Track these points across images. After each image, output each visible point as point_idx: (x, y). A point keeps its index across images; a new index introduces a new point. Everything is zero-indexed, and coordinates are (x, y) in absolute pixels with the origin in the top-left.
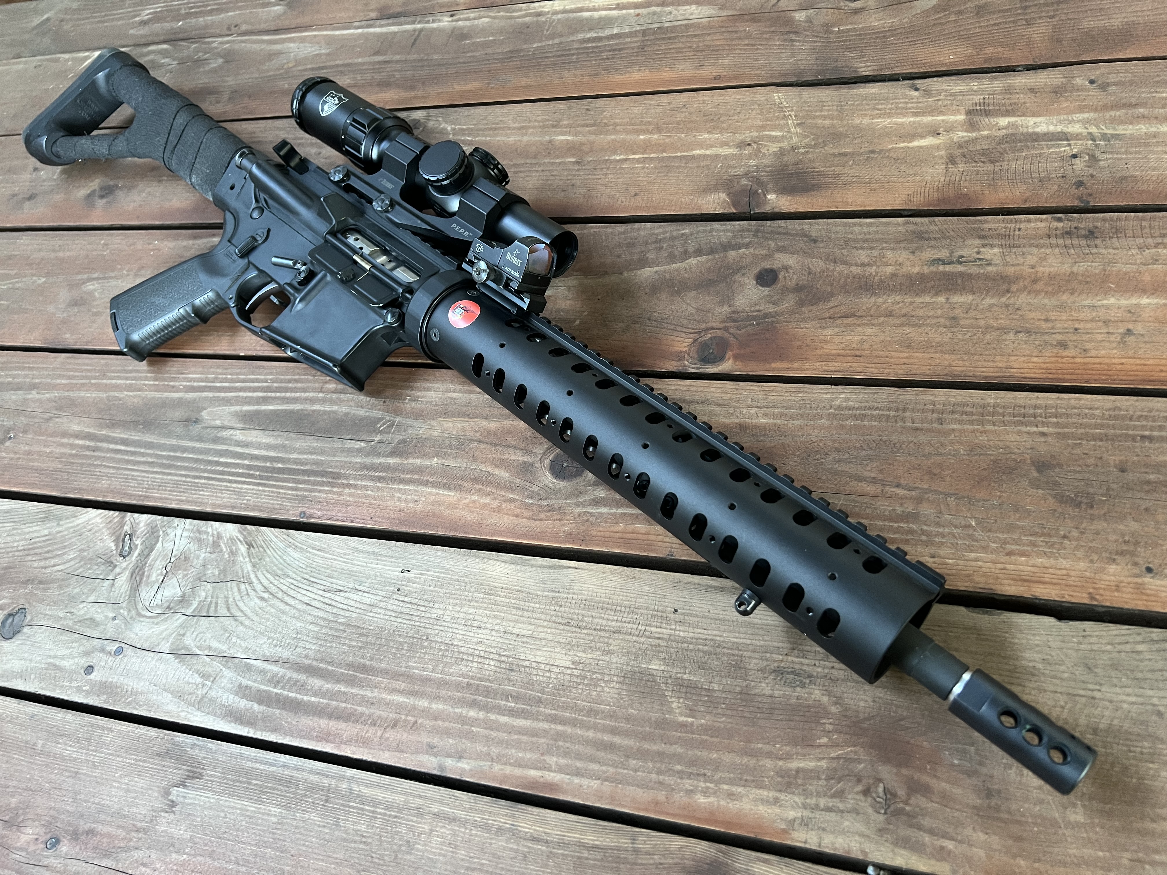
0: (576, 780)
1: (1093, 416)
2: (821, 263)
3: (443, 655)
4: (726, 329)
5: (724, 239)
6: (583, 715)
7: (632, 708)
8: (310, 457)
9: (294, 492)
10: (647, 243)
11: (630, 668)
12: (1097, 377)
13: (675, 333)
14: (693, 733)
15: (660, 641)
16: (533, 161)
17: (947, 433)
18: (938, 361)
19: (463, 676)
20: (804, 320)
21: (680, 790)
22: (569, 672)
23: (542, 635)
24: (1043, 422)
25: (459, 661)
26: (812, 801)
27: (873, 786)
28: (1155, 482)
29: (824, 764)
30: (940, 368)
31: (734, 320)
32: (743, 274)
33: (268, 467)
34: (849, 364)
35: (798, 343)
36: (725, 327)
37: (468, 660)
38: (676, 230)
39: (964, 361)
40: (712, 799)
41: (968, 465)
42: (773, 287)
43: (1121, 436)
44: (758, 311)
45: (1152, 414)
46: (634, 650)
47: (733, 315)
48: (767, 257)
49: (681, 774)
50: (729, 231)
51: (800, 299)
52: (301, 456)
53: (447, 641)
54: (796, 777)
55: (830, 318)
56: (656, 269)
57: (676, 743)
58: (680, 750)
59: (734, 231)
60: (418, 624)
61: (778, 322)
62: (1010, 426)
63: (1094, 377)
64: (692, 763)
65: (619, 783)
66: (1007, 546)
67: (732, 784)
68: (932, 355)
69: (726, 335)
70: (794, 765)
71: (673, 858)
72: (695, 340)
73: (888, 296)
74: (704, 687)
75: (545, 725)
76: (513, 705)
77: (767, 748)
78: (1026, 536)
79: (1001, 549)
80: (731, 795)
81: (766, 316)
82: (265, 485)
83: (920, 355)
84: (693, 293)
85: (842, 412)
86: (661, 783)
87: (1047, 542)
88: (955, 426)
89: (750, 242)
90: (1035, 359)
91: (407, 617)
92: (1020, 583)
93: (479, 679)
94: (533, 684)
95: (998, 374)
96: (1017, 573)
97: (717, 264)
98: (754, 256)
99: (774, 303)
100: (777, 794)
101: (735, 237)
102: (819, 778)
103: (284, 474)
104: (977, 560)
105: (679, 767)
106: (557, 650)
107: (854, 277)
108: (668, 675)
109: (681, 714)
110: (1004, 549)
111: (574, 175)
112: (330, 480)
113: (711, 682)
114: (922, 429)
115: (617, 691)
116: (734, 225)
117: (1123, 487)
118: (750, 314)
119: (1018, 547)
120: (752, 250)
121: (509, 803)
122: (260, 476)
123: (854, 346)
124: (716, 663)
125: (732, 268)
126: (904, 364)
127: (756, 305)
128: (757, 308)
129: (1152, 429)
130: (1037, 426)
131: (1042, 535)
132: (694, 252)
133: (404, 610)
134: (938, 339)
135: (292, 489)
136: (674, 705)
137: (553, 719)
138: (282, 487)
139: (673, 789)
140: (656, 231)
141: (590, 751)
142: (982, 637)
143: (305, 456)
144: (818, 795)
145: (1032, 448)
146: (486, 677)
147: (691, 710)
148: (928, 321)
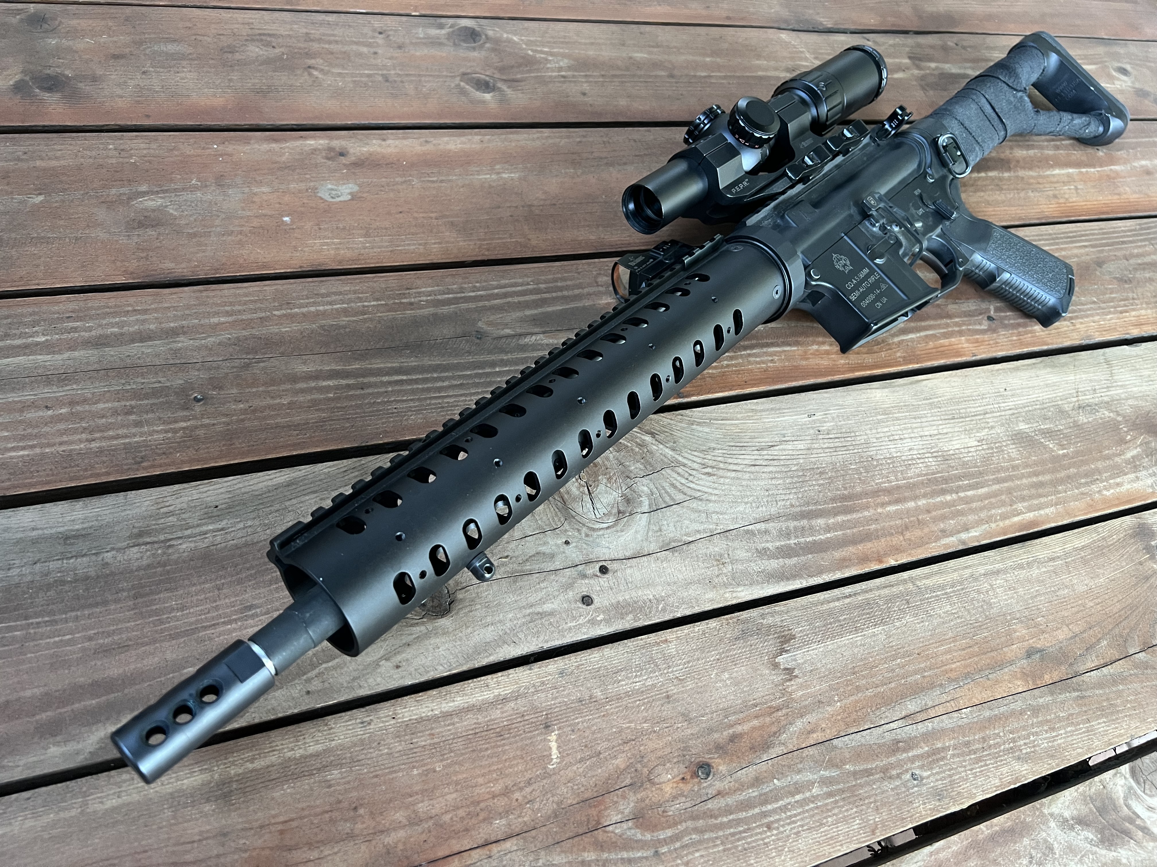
3: (894, 467)
11: (1010, 433)
14: (1073, 458)
15: (1012, 411)
21: (1094, 493)
22: (980, 448)
23: (945, 431)
25: (907, 467)
37: (914, 464)
40: (1112, 491)
46: (1004, 421)
49: (1087, 484)
53: (888, 456)
54: (1134, 462)
57: (1070, 467)
58: (1075, 470)
60: (856, 451)
64: (1087, 475)
65: (1064, 503)
67: (1113, 478)
70: (1128, 455)
74: (1055, 429)
75: (996, 487)
76: (967, 482)
77: (1110, 452)
78: (1119, 302)
80: (1118, 485)
91: (843, 449)
93: (933, 474)
94: (967, 464)
100: (1135, 475)
105: (1083, 480)
106: (963, 437)
108: (1034, 430)
109: (1058, 450)
113: (1057, 426)
115: (1016, 450)
117: (1134, 268)
121: (1020, 545)
124: (1050, 413)
130: (1081, 243)
133: (836, 445)
136: (1051, 446)
137: (998, 481)
141: (1033, 491)
145: (1088, 255)
146: (935, 471)
147: (1061, 445)
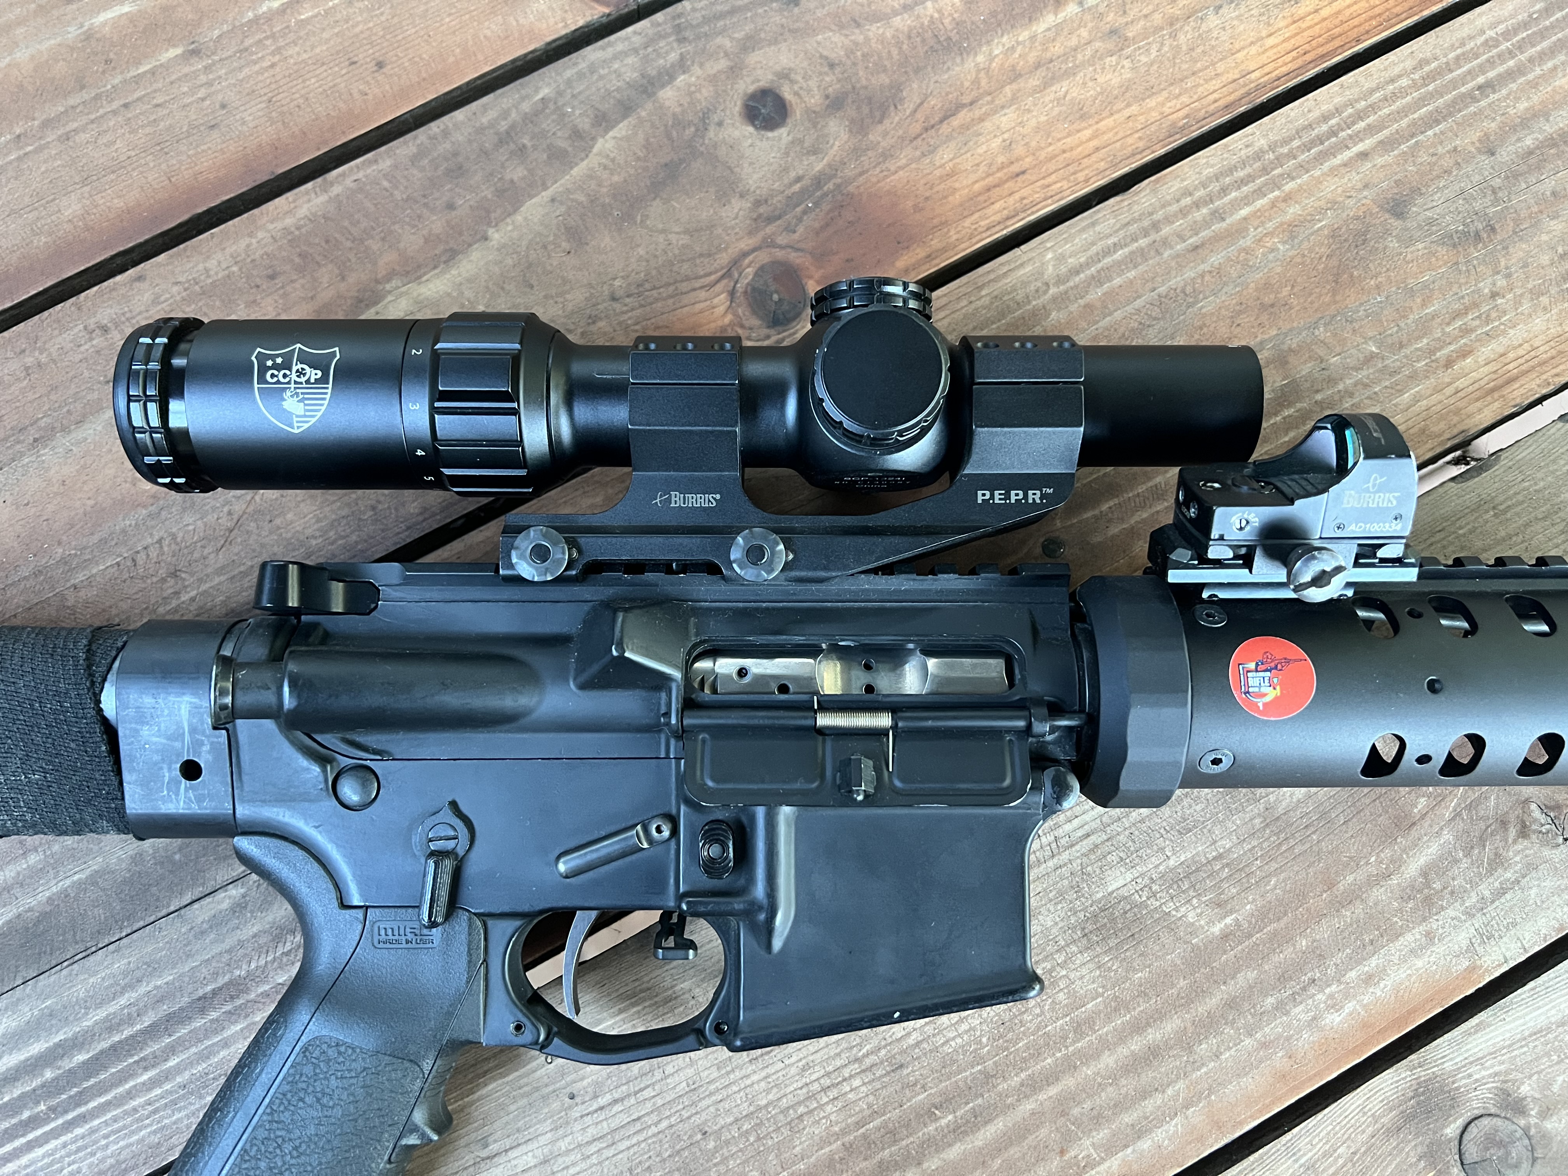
0: (1145, 1145)
1: (1403, 92)
2: (837, 38)
3: (759, 1139)
4: (769, 243)
5: (630, 75)
6: (1074, 1042)
7: (1135, 971)
8: (130, 996)
9: (168, 1086)
10: (485, 153)
11: (1081, 915)
12: (1367, 26)
13: (686, 300)
14: (1250, 936)
15: (1093, 838)
16: (86, 95)
17: (1240, 230)
18: (1142, 119)
19: (824, 1142)
20: (886, 156)
21: (1300, 1031)
24: (1350, 137)
25: (794, 1126)
26: (1472, 900)
27: (1526, 817)
28: (1538, 148)
29: (1447, 836)
30: (1153, 128)
31: (770, 220)
32: (720, 124)
33: (56, 1079)
34: (1017, 196)
35: (910, 203)
36: (764, 240)
37: (811, 1112)
38: (523, 99)
39: (1177, 97)
40: (1349, 1007)
41: (1303, 263)
42: (789, 121)
43: (1454, 102)
44: (799, 179)
45: (1468, 47)
46: (1066, 882)
47: (761, 210)
48: (735, 70)
49: (1280, 1008)
50: (625, 54)
51: (852, 121)
52: (112, 1008)
53: (745, 1109)
54: (1428, 885)
55: (926, 130)
56: (547, 194)
57: (1238, 970)
58: (1252, 975)
59: (636, 51)
60: (664, 1124)
61: (848, 182)
62: (1314, 168)
63: (1362, 29)
64: (1283, 979)
65: (1209, 1095)
66: (1438, 354)
67: (1359, 963)
68: (1127, 112)
69: (779, 254)
70: (1413, 867)
71: (1364, 1132)
72: (732, 293)
73: (988, 42)
74: (1210, 857)
75: (1026, 1108)
76: (950, 1117)
77: (1360, 875)
78: (1448, 324)
79: (1434, 365)
80: (1369, 980)
81: (818, 181)
82: (82, 1119)
83: (1109, 122)
84: (656, 208)
85: (1071, 284)
86: (1264, 1045)
87: (1479, 317)
88: (1244, 212)
89: (682, 57)
90: (1271, 41)
91: (632, 1130)
92: (1489, 398)
93: (859, 1125)
94: (954, 1061)
95: (1238, 94)
96: (1476, 386)
97: (653, 126)
98: (713, 79)
99: (814, 151)
100: (1422, 928)
101: (646, 60)
102: (1457, 861)
103: (105, 1068)
104: (1416, 400)
105: (1270, 1001)
107: (909, 37)
108: (1146, 881)
109: (1211, 922)
110: (1436, 361)
111: (210, 84)
112: (228, 1007)
113: (1215, 842)
114: (1203, 244)
115: (1091, 966)
116: (627, 38)
117: (1507, 177)
118: (789, 192)
119: (1452, 347)
120: (697, 70)
122: (51, 1109)
123: (1001, 159)
124: (1198, 808)
125: (690, 123)
126: (1097, 149)
127: (786, 170)
128: (793, 175)
129: (1482, 69)
130: (1348, 148)
131: (1466, 310)
132: (593, 125)
133: (615, 1123)
134: (1115, 81)
135: (154, 1083)
136: (1191, 917)
137: (1032, 1087)
138: (130, 1095)
139: (1288, 1039)
140: (485, 120)
141: (1128, 1085)
142: (1502, 507)
143: (123, 1001)
144: (1474, 885)
145: (1366, 186)
146: (867, 1112)
147: (1219, 905)
148: (1080, 56)
